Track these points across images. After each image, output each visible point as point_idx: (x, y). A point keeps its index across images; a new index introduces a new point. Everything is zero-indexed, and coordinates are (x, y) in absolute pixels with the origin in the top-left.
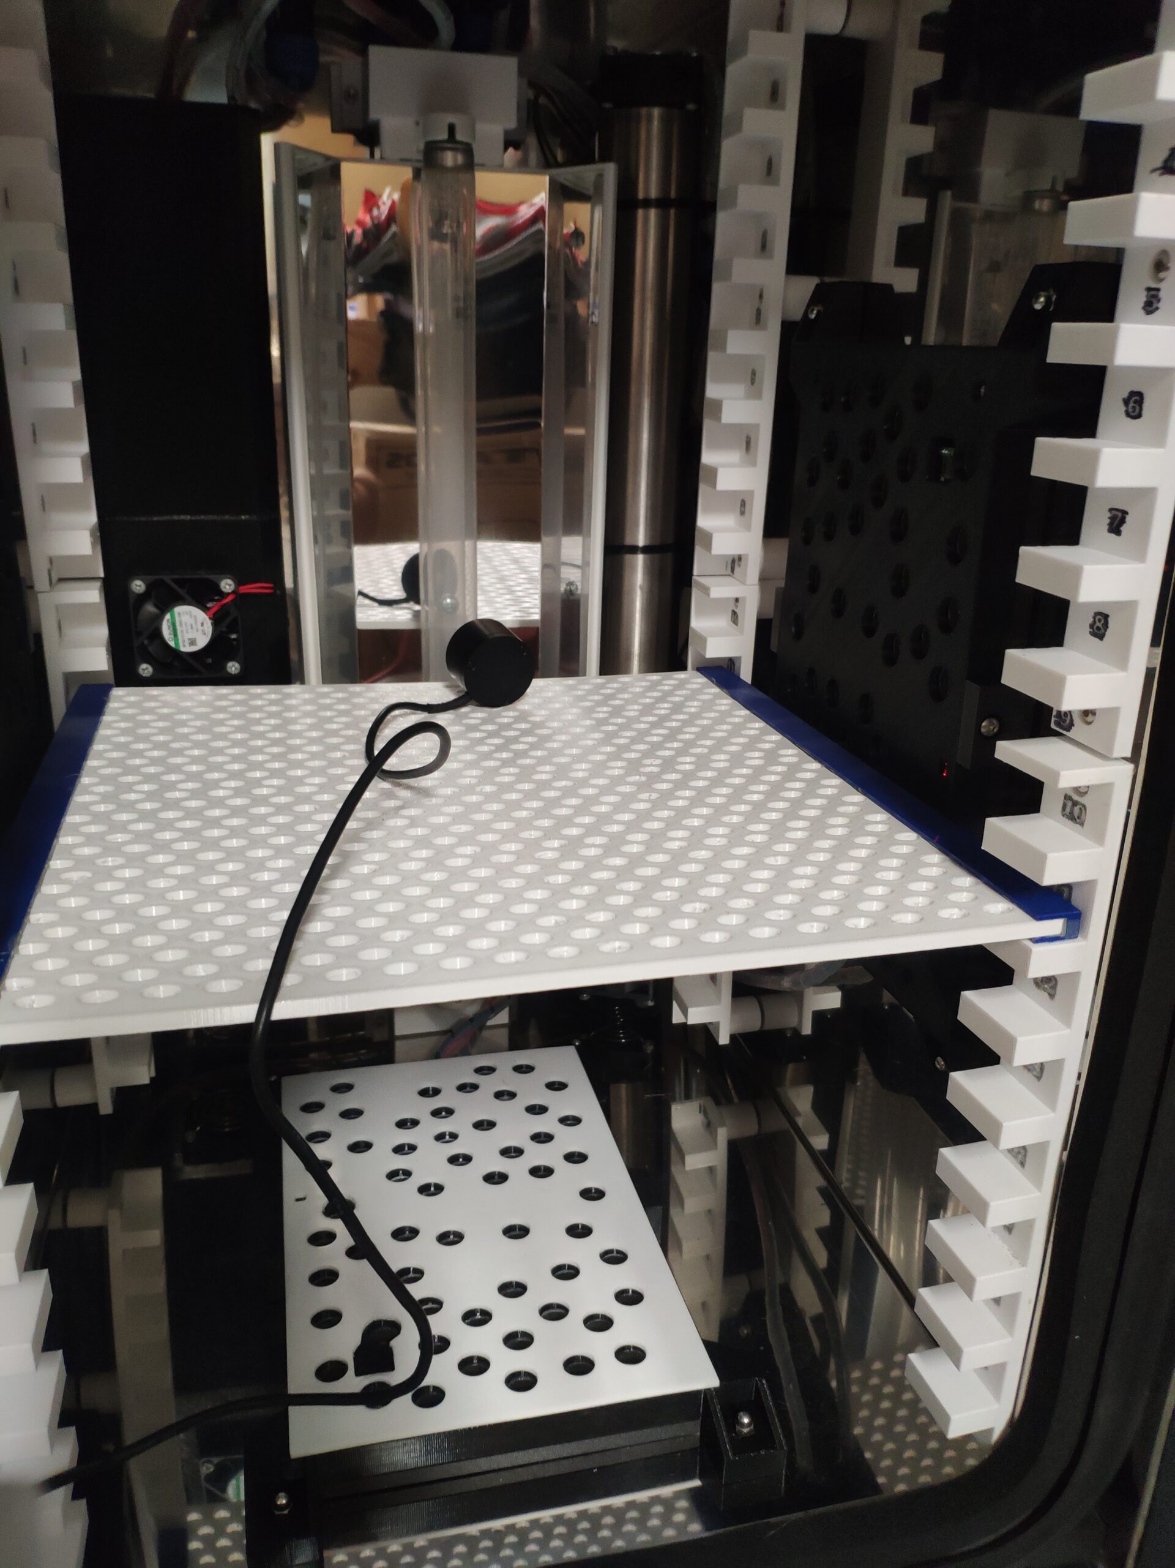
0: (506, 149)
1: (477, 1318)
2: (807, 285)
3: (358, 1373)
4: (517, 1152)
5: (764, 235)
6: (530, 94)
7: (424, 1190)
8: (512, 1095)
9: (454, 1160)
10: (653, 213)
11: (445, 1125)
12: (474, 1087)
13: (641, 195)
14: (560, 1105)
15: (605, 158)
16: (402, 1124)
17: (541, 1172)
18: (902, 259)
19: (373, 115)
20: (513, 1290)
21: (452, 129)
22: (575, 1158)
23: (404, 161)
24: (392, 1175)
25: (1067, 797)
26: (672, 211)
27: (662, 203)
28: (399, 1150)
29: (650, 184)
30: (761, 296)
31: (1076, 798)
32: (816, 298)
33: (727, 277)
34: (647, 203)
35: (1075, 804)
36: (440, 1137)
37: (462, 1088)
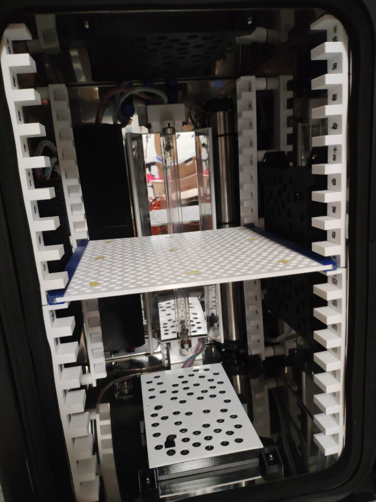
0: (183, 125)
1: (197, 433)
2: (262, 153)
3: (166, 447)
4: (206, 391)
5: (251, 142)
6: (189, 110)
7: (181, 402)
8: (204, 377)
9: (189, 394)
10: (223, 138)
11: (185, 385)
12: (193, 375)
13: (219, 134)
14: (217, 379)
15: (209, 126)
16: (174, 386)
17: (213, 396)
18: (289, 143)
19: (149, 122)
20: (206, 426)
21: (169, 124)
22: (223, 392)
23: (158, 132)
24: (172, 399)
25: (333, 278)
26: (228, 137)
27: (225, 135)
28: (174, 392)
29: (221, 130)
30: (252, 157)
31: (334, 278)
32: (266, 156)
33: (242, 153)
34: (221, 136)
35: (335, 279)
36: (185, 389)
37: (190, 375)
